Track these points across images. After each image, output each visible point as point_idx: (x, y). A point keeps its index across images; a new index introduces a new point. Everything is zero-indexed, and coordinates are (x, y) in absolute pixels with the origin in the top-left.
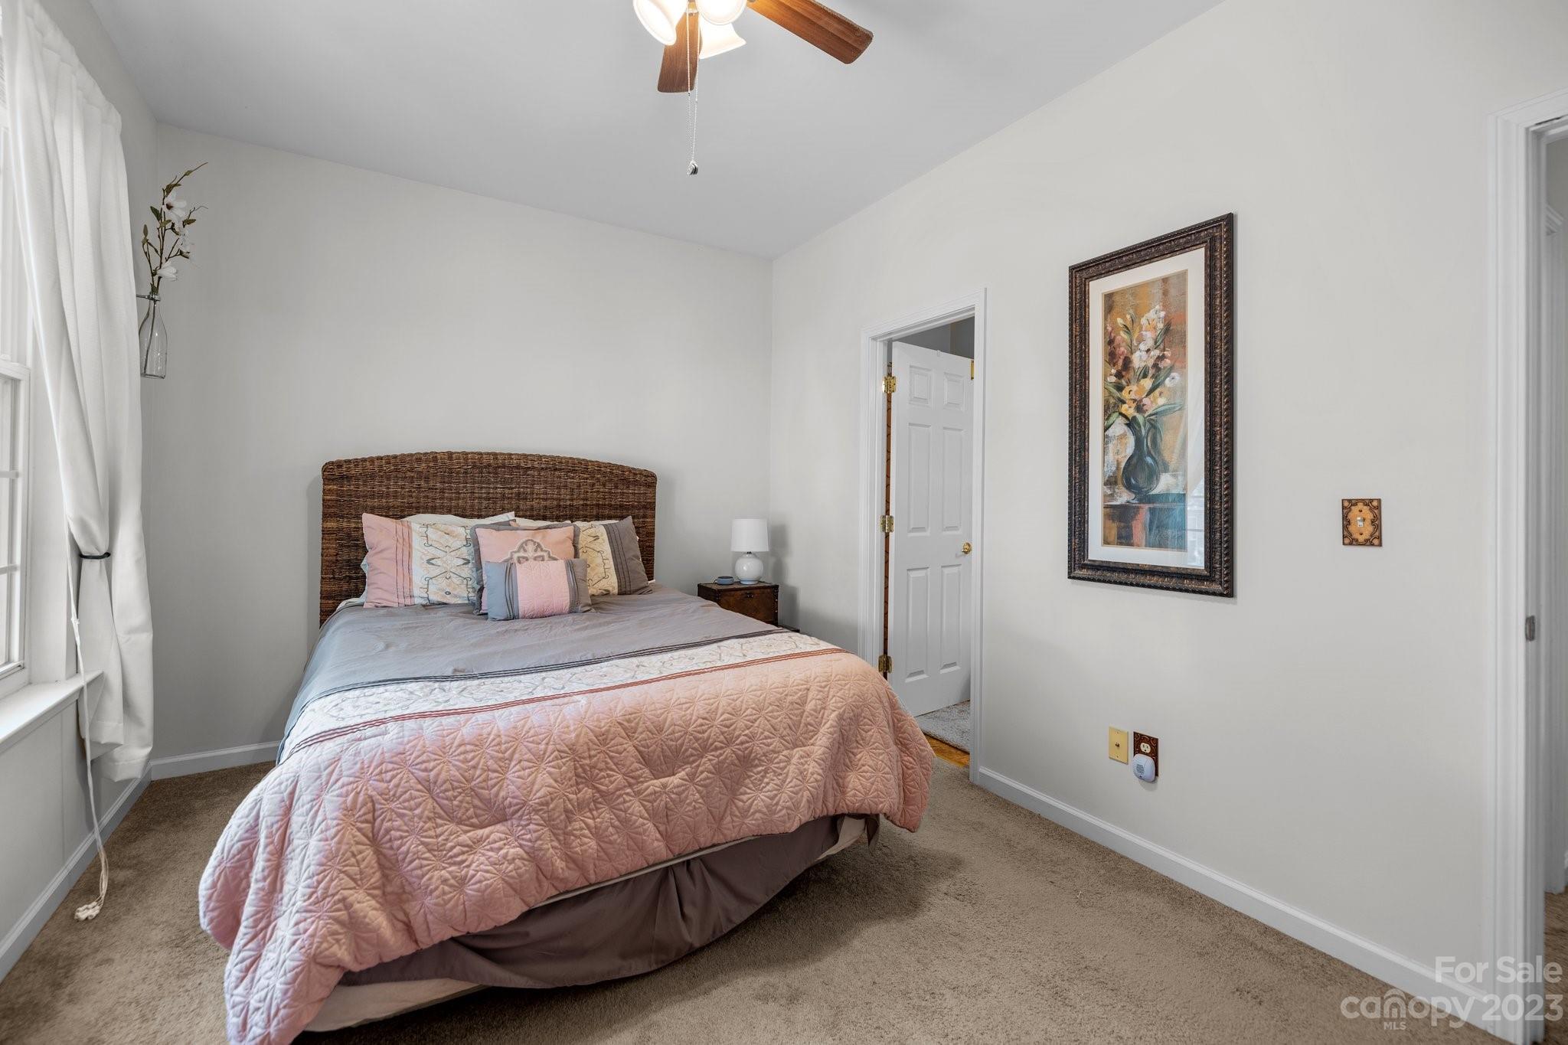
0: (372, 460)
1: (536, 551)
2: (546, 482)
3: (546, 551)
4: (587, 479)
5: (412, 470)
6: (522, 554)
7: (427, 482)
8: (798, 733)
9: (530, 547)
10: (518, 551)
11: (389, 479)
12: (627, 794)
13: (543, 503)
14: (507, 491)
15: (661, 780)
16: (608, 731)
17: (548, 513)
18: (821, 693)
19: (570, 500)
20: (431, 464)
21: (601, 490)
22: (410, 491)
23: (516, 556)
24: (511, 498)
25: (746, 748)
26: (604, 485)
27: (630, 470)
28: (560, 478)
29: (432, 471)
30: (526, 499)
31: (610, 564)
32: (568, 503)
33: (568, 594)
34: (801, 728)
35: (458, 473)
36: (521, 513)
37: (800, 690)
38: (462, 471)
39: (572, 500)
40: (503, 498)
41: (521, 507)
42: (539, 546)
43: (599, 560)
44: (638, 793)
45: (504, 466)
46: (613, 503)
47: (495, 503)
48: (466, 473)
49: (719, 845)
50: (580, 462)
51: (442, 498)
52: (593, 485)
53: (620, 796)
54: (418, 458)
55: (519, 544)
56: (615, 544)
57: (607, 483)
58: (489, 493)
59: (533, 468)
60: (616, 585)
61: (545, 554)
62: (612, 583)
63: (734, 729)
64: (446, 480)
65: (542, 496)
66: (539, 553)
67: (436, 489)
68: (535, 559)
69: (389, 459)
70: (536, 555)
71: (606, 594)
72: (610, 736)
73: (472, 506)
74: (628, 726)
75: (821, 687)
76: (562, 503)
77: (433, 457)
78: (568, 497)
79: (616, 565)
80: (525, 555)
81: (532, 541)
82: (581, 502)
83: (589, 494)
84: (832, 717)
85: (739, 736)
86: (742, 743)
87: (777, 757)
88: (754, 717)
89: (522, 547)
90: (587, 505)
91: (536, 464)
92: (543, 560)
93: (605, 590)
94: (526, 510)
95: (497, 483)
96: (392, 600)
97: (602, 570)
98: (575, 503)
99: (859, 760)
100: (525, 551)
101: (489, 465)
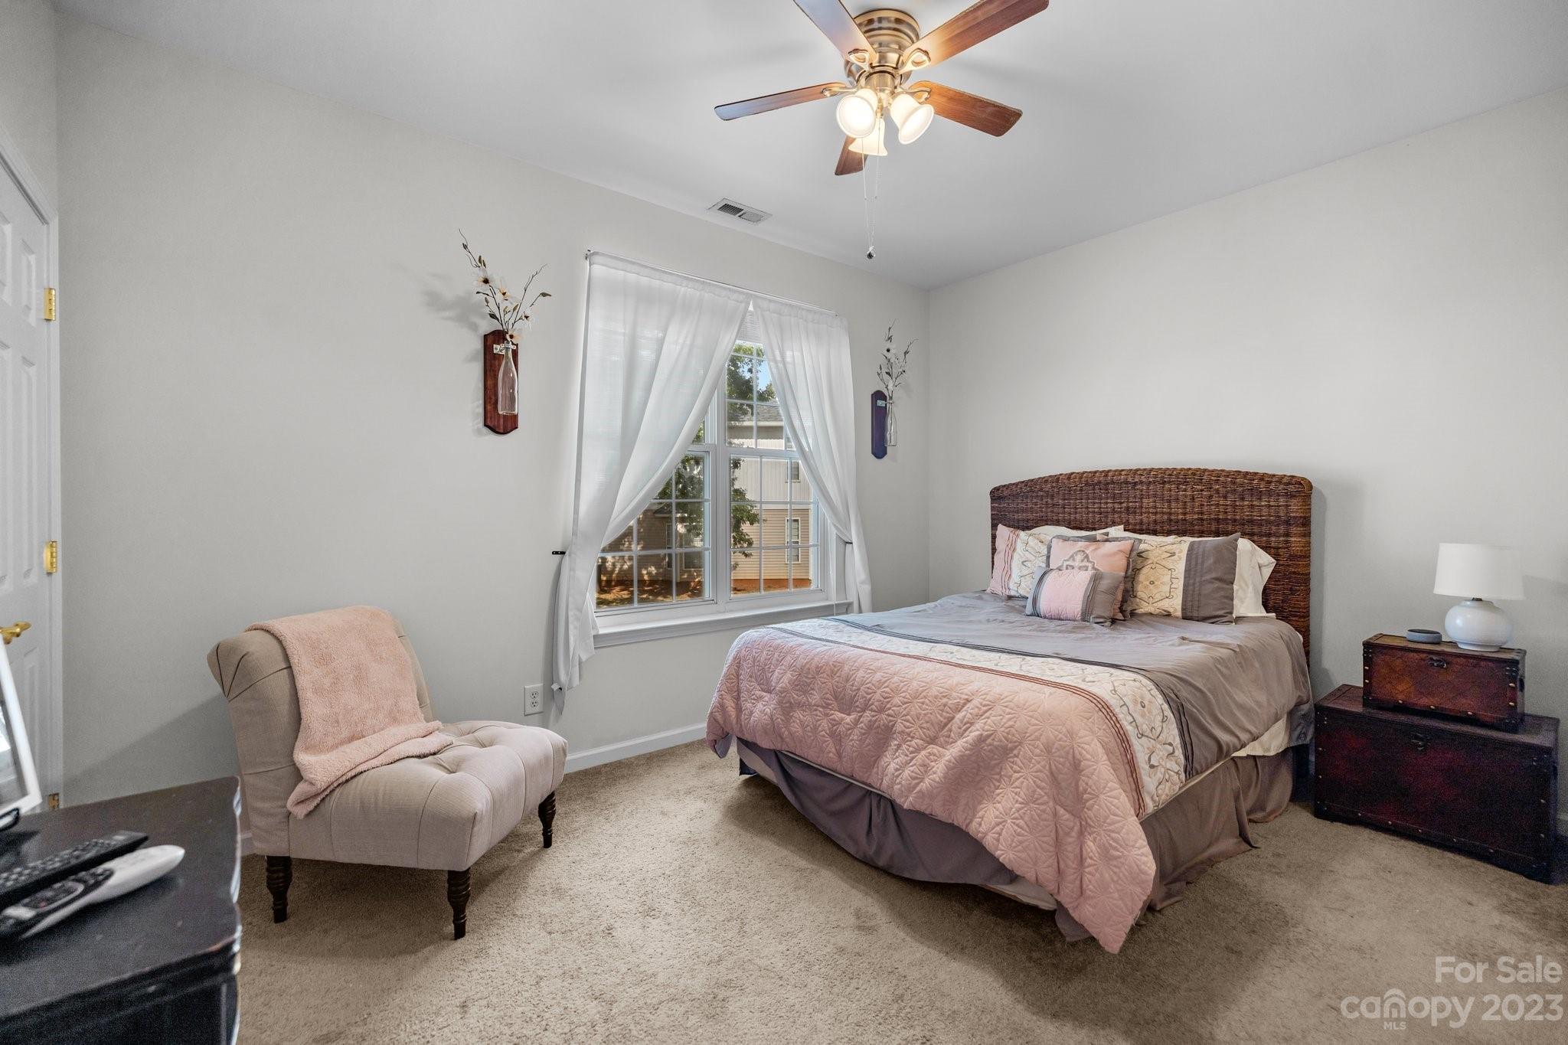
0: (1016, 484)
1: (1082, 561)
2: (1155, 496)
3: (1091, 562)
4: (1202, 490)
5: (1041, 490)
6: (1070, 563)
7: (1052, 499)
8: (938, 733)
9: (1079, 557)
10: (1067, 560)
11: (1027, 498)
12: (820, 711)
13: (1153, 517)
14: (1116, 506)
15: (842, 715)
16: (822, 667)
17: (1158, 528)
18: (976, 709)
19: (1182, 514)
20: (1054, 485)
21: (1221, 502)
22: (1040, 507)
23: (1065, 564)
24: (1120, 512)
25: (891, 721)
26: (1225, 497)
27: (1263, 477)
28: (1170, 491)
29: (1056, 490)
30: (1135, 513)
31: (1180, 584)
32: (1180, 517)
33: (1081, 603)
34: (945, 730)
35: (1075, 491)
36: (1131, 527)
37: (960, 698)
38: (1078, 488)
39: (1185, 514)
40: (1114, 511)
41: (1131, 521)
42: (1087, 557)
43: (1167, 579)
44: (827, 715)
45: (1113, 482)
46: (1238, 517)
47: (1106, 517)
48: (1081, 490)
49: (874, 788)
50: (1195, 472)
51: (1064, 513)
52: (1211, 497)
53: (816, 710)
54: (1045, 480)
55: (1071, 554)
56: (1193, 563)
57: (1229, 495)
58: (1100, 508)
59: (1141, 482)
60: (1179, 608)
61: (1090, 565)
62: (1175, 605)
63: (888, 702)
64: (1067, 497)
65: (1151, 510)
66: (1085, 563)
67: (1059, 505)
68: (1080, 568)
69: (1025, 483)
70: (1081, 565)
71: (1166, 615)
72: (821, 671)
73: (1087, 519)
74: (834, 669)
75: (981, 704)
76: (1173, 517)
77: (1056, 479)
78: (1180, 511)
79: (1186, 586)
80: (1072, 564)
81: (1083, 551)
82: (1196, 517)
83: (1205, 508)
84: (972, 735)
85: (890, 709)
86: (888, 715)
87: (910, 741)
88: (906, 700)
89: (1072, 557)
90: (1202, 520)
91: (1143, 479)
92: (1087, 570)
93: (1165, 611)
94: (1135, 524)
95: (1107, 498)
96: (999, 590)
97: (1167, 588)
98: (1188, 517)
99: (998, 795)
100: (1074, 560)
101: (1100, 482)
